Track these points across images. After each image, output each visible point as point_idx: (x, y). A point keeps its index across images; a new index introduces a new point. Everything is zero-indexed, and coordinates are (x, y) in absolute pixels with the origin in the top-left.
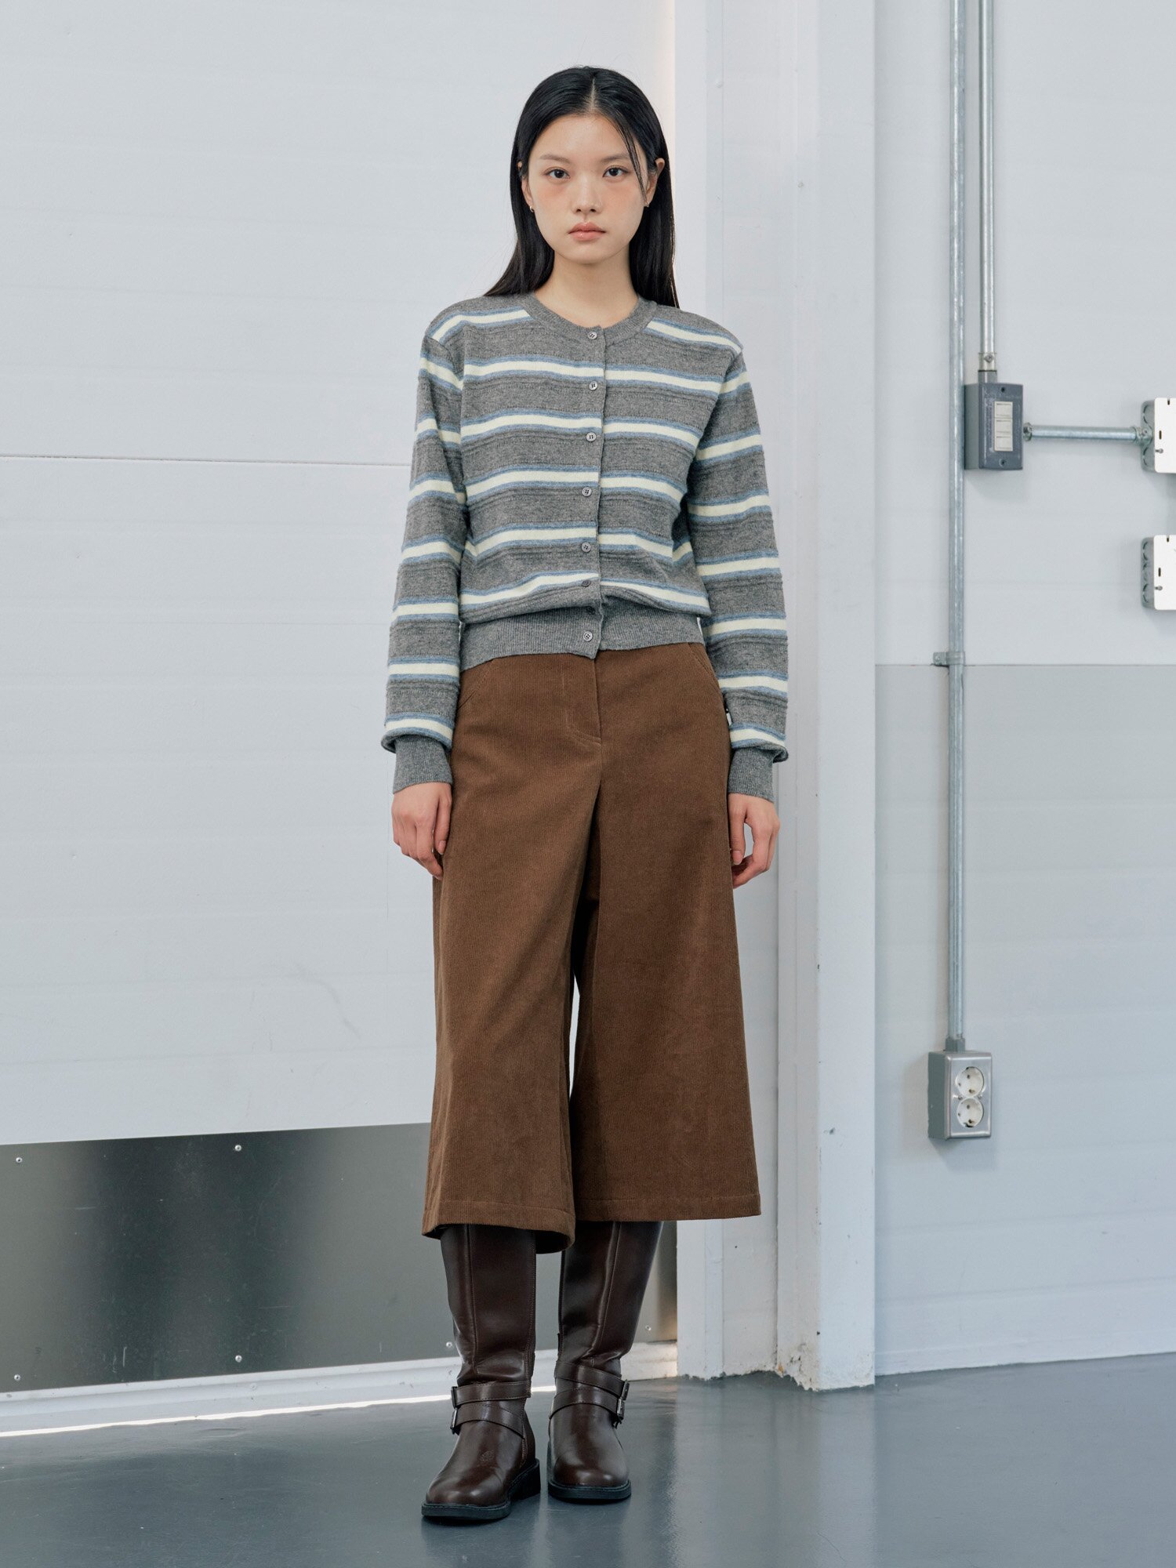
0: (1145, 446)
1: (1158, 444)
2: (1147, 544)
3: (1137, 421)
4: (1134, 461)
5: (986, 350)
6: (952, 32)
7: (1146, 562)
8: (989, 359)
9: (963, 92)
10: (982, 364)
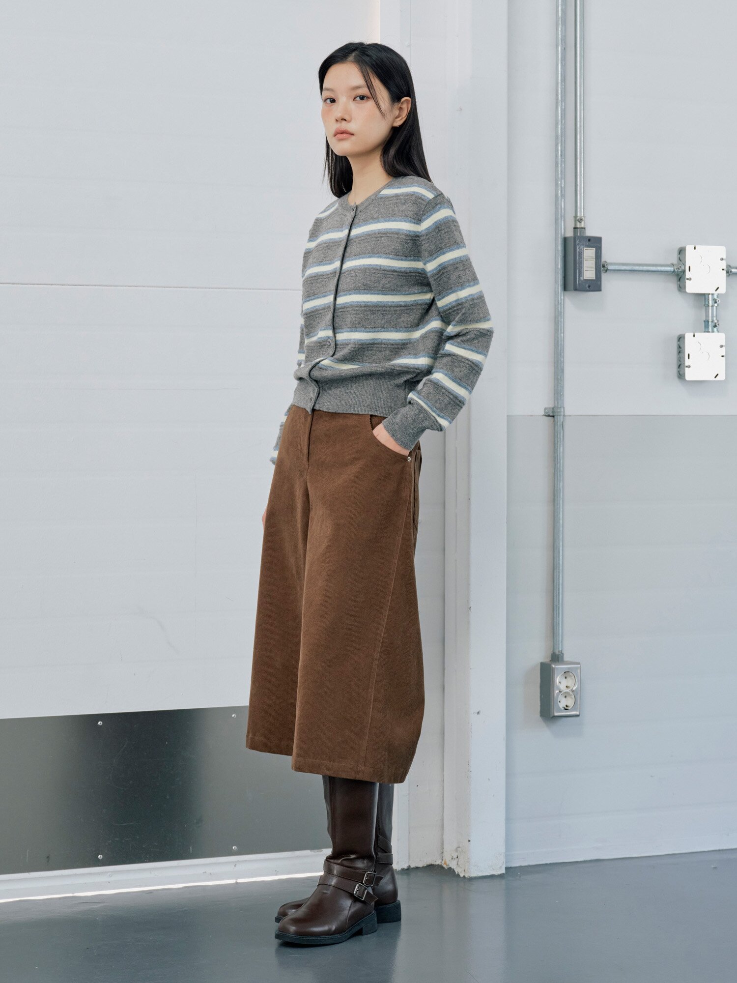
0: (680, 277)
1: (688, 275)
2: (681, 338)
3: (675, 260)
4: (673, 286)
5: (579, 215)
6: (557, 11)
7: (680, 350)
8: (580, 220)
9: (564, 50)
10: (576, 224)
